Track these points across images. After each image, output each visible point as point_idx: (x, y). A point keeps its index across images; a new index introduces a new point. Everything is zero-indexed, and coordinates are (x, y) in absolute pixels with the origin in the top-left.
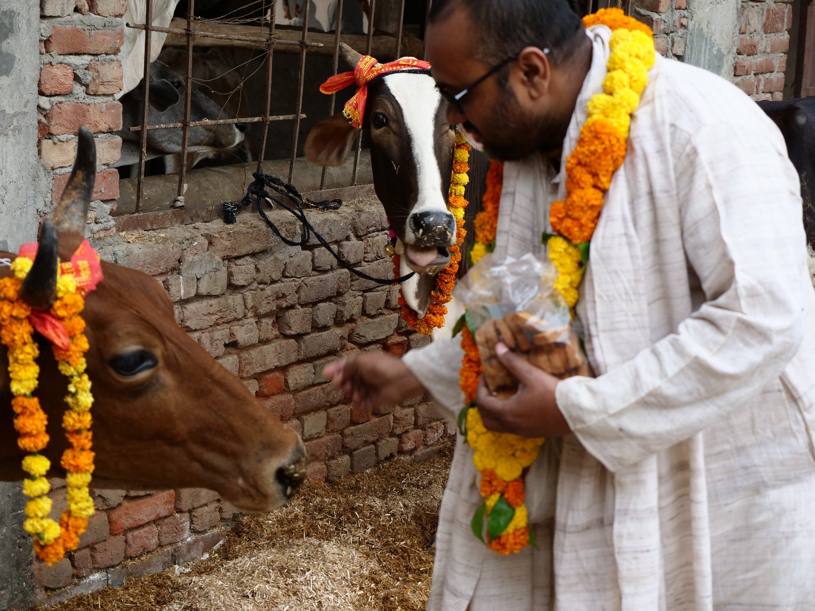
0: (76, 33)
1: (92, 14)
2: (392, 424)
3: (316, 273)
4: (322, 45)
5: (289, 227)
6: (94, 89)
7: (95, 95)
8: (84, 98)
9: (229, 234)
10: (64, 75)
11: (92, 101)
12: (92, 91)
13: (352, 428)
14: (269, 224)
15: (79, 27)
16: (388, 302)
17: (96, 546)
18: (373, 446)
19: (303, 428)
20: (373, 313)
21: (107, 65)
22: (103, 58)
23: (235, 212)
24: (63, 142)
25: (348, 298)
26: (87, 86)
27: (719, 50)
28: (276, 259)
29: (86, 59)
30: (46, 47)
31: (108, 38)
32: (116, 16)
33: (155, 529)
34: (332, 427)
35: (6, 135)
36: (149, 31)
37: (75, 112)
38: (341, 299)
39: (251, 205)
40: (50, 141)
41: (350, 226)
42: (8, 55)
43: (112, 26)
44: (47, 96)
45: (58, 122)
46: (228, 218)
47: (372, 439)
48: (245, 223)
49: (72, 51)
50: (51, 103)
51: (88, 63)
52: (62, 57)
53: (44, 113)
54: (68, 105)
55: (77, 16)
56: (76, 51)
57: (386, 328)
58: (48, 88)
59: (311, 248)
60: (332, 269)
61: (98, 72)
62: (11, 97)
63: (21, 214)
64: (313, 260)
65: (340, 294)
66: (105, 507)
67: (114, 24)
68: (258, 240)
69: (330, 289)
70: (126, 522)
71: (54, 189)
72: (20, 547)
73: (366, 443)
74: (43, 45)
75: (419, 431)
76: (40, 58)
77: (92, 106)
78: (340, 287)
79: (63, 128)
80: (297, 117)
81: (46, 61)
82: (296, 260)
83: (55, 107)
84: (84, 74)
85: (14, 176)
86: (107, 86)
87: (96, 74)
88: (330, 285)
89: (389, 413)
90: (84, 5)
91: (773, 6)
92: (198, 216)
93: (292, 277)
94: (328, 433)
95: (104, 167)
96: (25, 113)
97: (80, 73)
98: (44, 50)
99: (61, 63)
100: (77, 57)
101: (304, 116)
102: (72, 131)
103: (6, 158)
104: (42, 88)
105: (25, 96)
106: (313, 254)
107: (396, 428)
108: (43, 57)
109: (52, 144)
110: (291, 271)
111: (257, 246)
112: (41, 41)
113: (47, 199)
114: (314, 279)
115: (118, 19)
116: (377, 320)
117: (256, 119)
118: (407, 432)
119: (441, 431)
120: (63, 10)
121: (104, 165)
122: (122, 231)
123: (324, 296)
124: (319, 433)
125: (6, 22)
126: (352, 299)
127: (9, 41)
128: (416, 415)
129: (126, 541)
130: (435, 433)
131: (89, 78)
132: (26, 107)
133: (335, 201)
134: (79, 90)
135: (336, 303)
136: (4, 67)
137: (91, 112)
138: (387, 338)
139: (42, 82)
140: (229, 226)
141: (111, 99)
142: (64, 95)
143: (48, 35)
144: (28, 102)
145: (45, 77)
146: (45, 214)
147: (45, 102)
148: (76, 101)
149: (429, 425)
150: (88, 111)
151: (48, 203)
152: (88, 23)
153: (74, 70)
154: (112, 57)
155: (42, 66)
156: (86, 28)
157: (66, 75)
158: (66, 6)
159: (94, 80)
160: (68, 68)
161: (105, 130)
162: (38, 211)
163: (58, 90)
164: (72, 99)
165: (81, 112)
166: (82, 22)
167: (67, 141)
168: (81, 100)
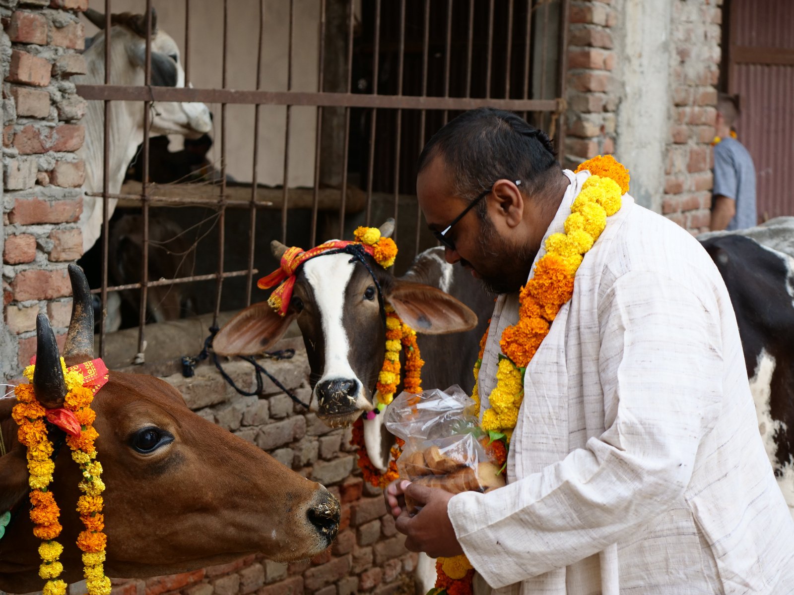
0: (38, 205)
1: (53, 187)
2: (351, 563)
3: (272, 421)
4: (270, 204)
5: (245, 378)
6: (56, 256)
7: (57, 261)
8: (47, 265)
9: (188, 388)
10: (27, 244)
11: (54, 268)
12: (55, 258)
13: (313, 569)
14: (225, 376)
15: (40, 199)
16: (342, 445)
18: (333, 587)
19: (265, 571)
20: (329, 456)
21: (67, 233)
22: (64, 227)
23: (193, 366)
24: (27, 307)
25: (304, 444)
26: (49, 253)
27: (647, 192)
28: (234, 409)
29: (48, 228)
30: (9, 219)
31: (68, 208)
32: (75, 187)
34: (293, 569)
36: (107, 199)
37: (38, 279)
38: (297, 444)
39: (208, 359)
40: (15, 308)
41: (303, 374)
43: (72, 196)
44: (11, 265)
45: (22, 289)
46: (187, 372)
47: (332, 579)
48: (203, 376)
49: (35, 221)
50: (16, 272)
51: (49, 231)
52: (25, 228)
53: (9, 281)
54: (32, 272)
55: (38, 188)
56: (38, 221)
57: (342, 470)
58: (12, 257)
59: (267, 397)
60: (288, 416)
61: (59, 240)
64: (269, 409)
65: (296, 440)
67: (74, 194)
68: (216, 392)
69: (286, 436)
71: (19, 353)
73: (327, 583)
74: (6, 217)
75: (378, 569)
76: (4, 230)
77: (55, 273)
78: (295, 433)
79: (27, 295)
80: (249, 272)
81: (10, 232)
82: (253, 409)
83: (19, 275)
86: (68, 253)
87: (57, 242)
88: (286, 432)
89: (348, 553)
90: (45, 178)
91: (695, 147)
92: (158, 371)
93: (250, 426)
94: (290, 575)
97: (42, 242)
98: (7, 222)
99: (24, 233)
100: (39, 227)
101: (256, 271)
102: (36, 296)
104: (7, 257)
106: (270, 403)
107: (355, 567)
108: (7, 228)
109: (17, 311)
110: (248, 420)
111: (215, 398)
112: (4, 213)
113: (13, 363)
114: (271, 427)
115: (77, 189)
116: (333, 463)
117: (211, 277)
118: (366, 570)
119: (399, 568)
120: (25, 184)
123: (280, 442)
124: (281, 576)
126: (308, 444)
128: (374, 553)
130: (392, 570)
131: (50, 246)
133: (288, 351)
134: (41, 257)
135: (293, 449)
137: (54, 278)
138: (344, 480)
139: (7, 252)
140: (188, 380)
142: (28, 263)
143: (12, 208)
145: (9, 247)
146: (12, 377)
147: (9, 271)
148: (39, 268)
149: (387, 563)
150: (51, 277)
151: (15, 367)
152: (48, 194)
153: (36, 239)
154: (72, 225)
155: (6, 237)
156: (47, 199)
157: (29, 244)
158: (27, 179)
159: (55, 247)
160: (31, 237)
161: (67, 295)
162: (4, 374)
163: (22, 259)
164: (35, 266)
165: (44, 278)
166: (43, 194)
167: (31, 307)
168: (43, 267)
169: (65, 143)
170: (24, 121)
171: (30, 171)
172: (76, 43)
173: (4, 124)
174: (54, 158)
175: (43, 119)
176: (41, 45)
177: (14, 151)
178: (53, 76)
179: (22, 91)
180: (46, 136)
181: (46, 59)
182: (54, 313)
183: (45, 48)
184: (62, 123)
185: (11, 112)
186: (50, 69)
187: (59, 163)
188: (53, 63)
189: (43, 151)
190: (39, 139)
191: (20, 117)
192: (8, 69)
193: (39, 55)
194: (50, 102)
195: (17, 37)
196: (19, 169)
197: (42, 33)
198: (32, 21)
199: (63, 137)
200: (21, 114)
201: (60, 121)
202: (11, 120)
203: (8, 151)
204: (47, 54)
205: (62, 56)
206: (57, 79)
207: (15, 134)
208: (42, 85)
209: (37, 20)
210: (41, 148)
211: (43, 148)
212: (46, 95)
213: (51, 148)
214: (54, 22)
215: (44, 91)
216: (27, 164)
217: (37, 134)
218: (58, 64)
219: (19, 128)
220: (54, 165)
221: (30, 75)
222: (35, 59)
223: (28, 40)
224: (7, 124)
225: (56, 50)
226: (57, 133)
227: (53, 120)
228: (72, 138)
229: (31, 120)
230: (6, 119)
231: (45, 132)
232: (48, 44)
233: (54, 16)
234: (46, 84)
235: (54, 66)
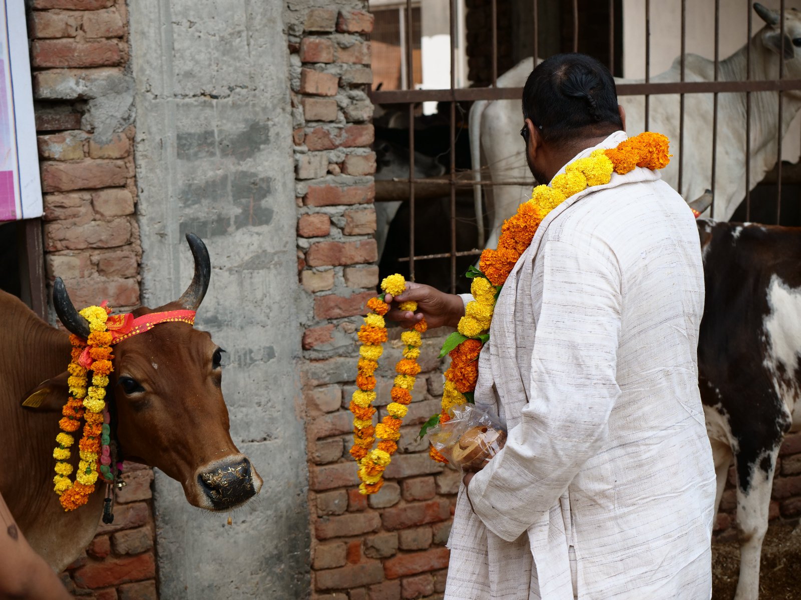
0: (329, 190)
1: (344, 175)
6: (349, 231)
7: (350, 235)
8: (340, 238)
11: (348, 240)
15: (332, 185)
17: (372, 587)
21: (360, 212)
22: (356, 207)
24: (322, 272)
29: (341, 209)
30: (303, 202)
31: (359, 192)
32: (366, 175)
33: (430, 578)
35: (269, 268)
37: (331, 249)
40: (310, 272)
42: (266, 209)
43: (363, 183)
44: (306, 238)
45: (316, 257)
49: (328, 203)
50: (310, 243)
51: (343, 211)
52: (318, 208)
53: (303, 251)
54: (325, 244)
55: (330, 177)
56: (332, 203)
58: (305, 231)
61: (352, 218)
62: (272, 240)
63: (285, 327)
66: (379, 557)
67: (365, 181)
70: (401, 570)
71: (315, 308)
72: (298, 581)
74: (301, 200)
76: (297, 210)
77: (348, 244)
79: (321, 262)
81: (303, 212)
83: (313, 246)
84: (339, 220)
85: (278, 298)
86: (361, 228)
87: (350, 219)
90: (334, 169)
95: (362, 290)
96: (284, 252)
97: (334, 219)
98: (301, 204)
99: (318, 213)
100: (333, 207)
102: (329, 263)
103: (269, 285)
104: (301, 232)
105: (284, 239)
108: (300, 209)
109: (312, 274)
112: (297, 197)
113: (309, 315)
115: (368, 177)
120: (316, 173)
121: (363, 288)
122: (395, 339)
125: (264, 186)
127: (267, 199)
129: (401, 585)
131: (343, 223)
132: (285, 246)
134: (335, 232)
136: (264, 218)
137: (347, 249)
139: (301, 228)
141: (366, 237)
142: (322, 236)
143: (305, 193)
144: (287, 243)
145: (302, 224)
146: (309, 326)
147: (303, 243)
148: (332, 240)
150: (344, 248)
151: (311, 318)
152: (340, 182)
153: (330, 218)
154: (365, 205)
155: (300, 216)
156: (338, 186)
157: (322, 222)
158: (318, 170)
159: (348, 223)
160: (324, 216)
161: (362, 262)
162: (301, 324)
163: (315, 233)
164: (329, 239)
165: (337, 249)
166: (335, 182)
167: (326, 271)
168: (337, 240)
169: (354, 140)
170: (314, 124)
171: (321, 163)
172: (362, 59)
173: (294, 128)
174: (344, 153)
175: (331, 122)
176: (326, 64)
177: (304, 148)
178: (341, 86)
179: (309, 101)
180: (336, 136)
181: (332, 74)
182: (349, 276)
183: (332, 65)
184: (350, 125)
185: (299, 118)
186: (337, 81)
187: (349, 156)
188: (339, 76)
189: (333, 147)
190: (329, 138)
191: (308, 121)
192: (298, 84)
193: (325, 72)
194: (336, 108)
195: (305, 59)
196: (309, 163)
197: (328, 53)
198: (317, 45)
199: (352, 135)
200: (308, 118)
201: (348, 122)
202: (300, 124)
203: (298, 148)
204: (333, 70)
205: (346, 70)
206: (344, 89)
207: (306, 135)
208: (329, 94)
209: (323, 43)
210: (331, 145)
211: (333, 145)
212: (333, 103)
213: (341, 145)
214: (339, 44)
215: (331, 100)
216: (318, 158)
217: (327, 134)
218: (344, 78)
219: (309, 130)
220: (344, 159)
221: (317, 88)
222: (321, 75)
223: (315, 60)
224: (296, 127)
225: (341, 66)
226: (346, 132)
227: (340, 122)
228: (361, 135)
229: (321, 123)
230: (295, 124)
231: (335, 132)
232: (334, 62)
233: (339, 40)
234: (334, 94)
235: (340, 79)
